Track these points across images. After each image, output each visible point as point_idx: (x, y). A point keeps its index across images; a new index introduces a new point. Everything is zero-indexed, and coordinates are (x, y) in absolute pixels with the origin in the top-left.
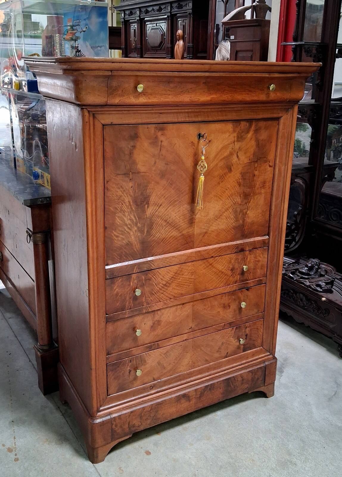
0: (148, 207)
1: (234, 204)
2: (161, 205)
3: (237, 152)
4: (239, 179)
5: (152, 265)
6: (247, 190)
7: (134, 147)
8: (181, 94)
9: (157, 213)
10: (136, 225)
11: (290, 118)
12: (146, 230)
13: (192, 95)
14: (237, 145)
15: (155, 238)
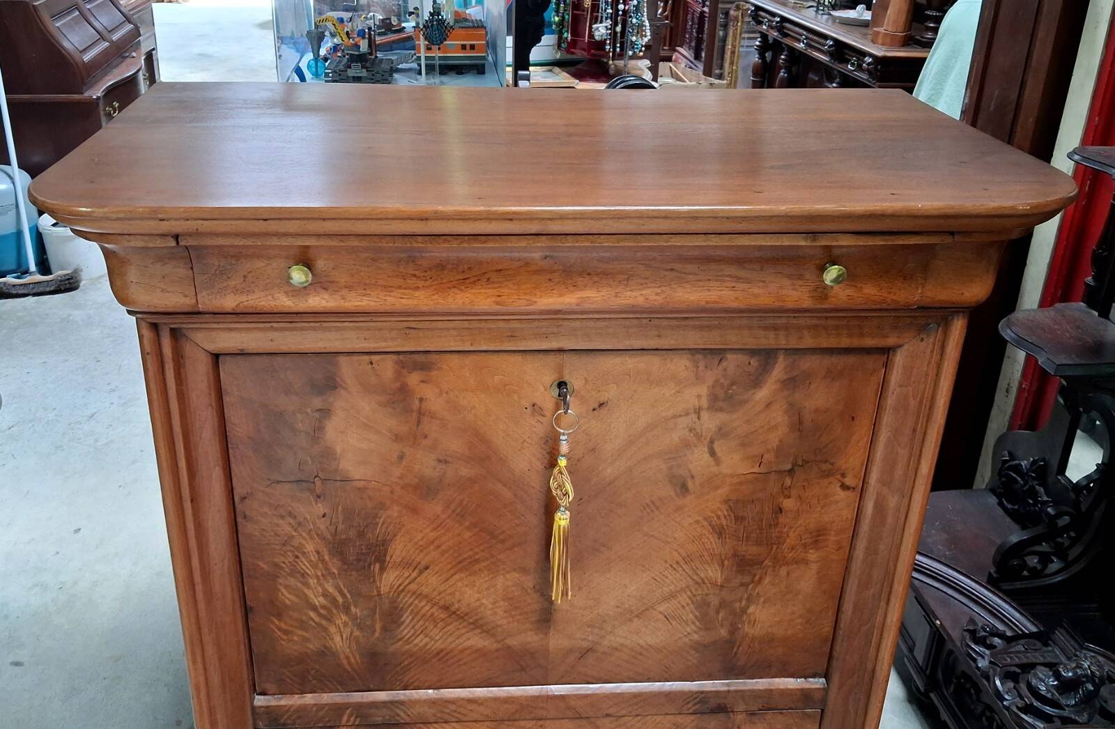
0: (382, 569)
1: (697, 583)
2: (427, 568)
3: (712, 442)
4: (718, 517)
5: (402, 714)
6: (752, 550)
7: (326, 412)
8: (463, 288)
9: (413, 587)
10: (346, 609)
11: (932, 352)
12: (378, 626)
13: (506, 291)
14: (710, 423)
15: (411, 645)
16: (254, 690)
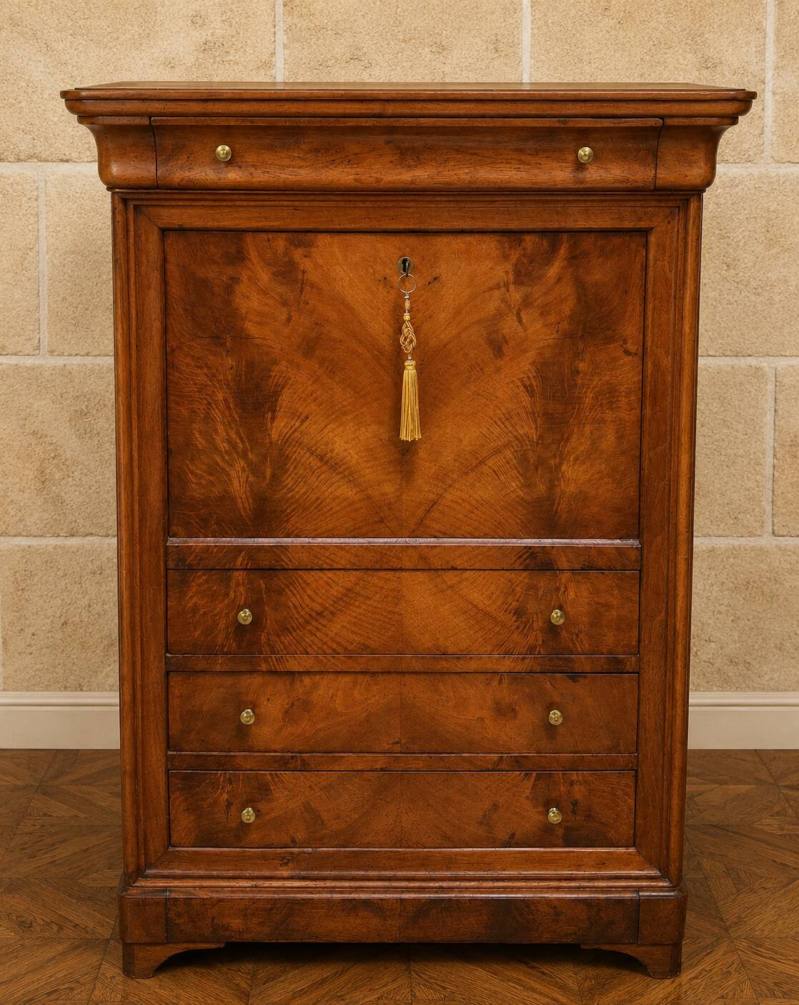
0: (273, 418)
1: (517, 439)
2: (307, 418)
3: (519, 311)
4: (528, 377)
5: (286, 558)
6: (558, 409)
7: (235, 280)
8: (330, 167)
9: (296, 436)
10: (244, 455)
12: (269, 472)
13: (358, 170)
15: (294, 492)
16: (168, 533)
